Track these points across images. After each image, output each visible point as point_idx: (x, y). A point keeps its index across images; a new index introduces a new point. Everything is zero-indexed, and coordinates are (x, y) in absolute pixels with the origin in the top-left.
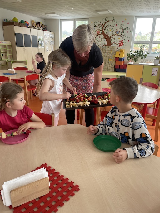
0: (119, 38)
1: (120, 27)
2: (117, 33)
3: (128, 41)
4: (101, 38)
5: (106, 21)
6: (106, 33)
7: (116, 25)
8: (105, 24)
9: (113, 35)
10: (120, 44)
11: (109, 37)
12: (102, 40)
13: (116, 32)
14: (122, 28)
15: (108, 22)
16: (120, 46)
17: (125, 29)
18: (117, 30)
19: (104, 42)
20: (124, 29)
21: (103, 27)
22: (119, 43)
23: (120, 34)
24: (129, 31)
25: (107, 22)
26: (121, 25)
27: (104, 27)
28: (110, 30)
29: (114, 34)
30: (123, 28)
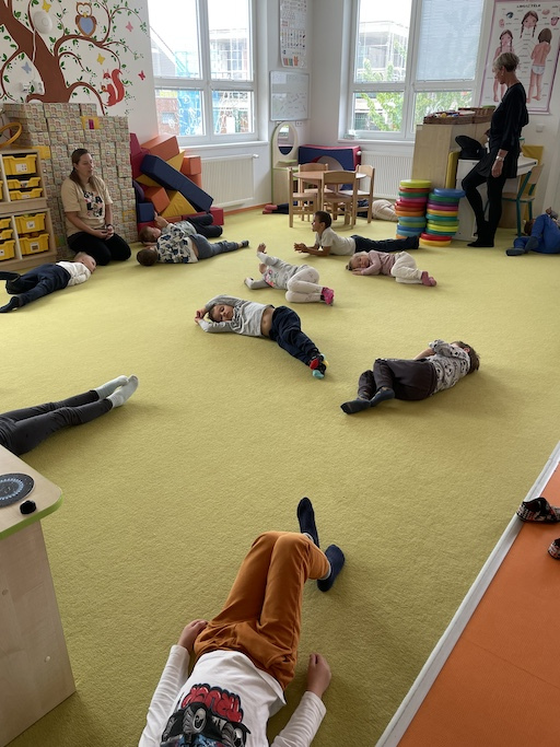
3: (142, 76)
6: (23, 20)
9: (64, 39)
10: (110, 89)
11: (50, 46)
12: (7, 62)
13: (78, 19)
14: (101, 2)
17: (117, 9)
19: (27, 74)
20: (111, 8)
22: (106, 82)
23: (100, 35)
24: (135, 21)
28: (46, 7)
29: (72, 33)
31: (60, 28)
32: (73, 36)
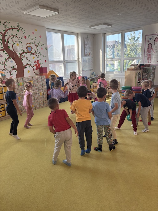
0: (34, 58)
1: (31, 41)
2: (29, 50)
3: (45, 61)
4: (3, 58)
5: (7, 28)
6: (11, 49)
7: (25, 37)
8: (6, 31)
9: (23, 53)
10: (36, 66)
11: (19, 55)
12: (6, 60)
13: (27, 48)
14: (33, 42)
15: (11, 30)
16: (37, 69)
17: (38, 44)
18: (29, 45)
19: (12, 63)
20: (36, 44)
21: (3, 38)
22: (35, 64)
23: (33, 51)
24: (43, 47)
25: (9, 29)
26: (32, 38)
27: (6, 38)
28: (18, 45)
29: (25, 51)
30: (35, 42)
31: (22, 50)
32: (25, 52)
